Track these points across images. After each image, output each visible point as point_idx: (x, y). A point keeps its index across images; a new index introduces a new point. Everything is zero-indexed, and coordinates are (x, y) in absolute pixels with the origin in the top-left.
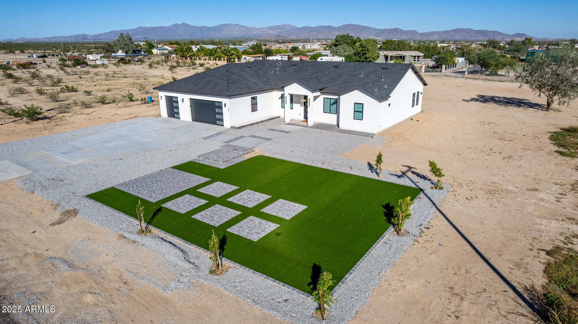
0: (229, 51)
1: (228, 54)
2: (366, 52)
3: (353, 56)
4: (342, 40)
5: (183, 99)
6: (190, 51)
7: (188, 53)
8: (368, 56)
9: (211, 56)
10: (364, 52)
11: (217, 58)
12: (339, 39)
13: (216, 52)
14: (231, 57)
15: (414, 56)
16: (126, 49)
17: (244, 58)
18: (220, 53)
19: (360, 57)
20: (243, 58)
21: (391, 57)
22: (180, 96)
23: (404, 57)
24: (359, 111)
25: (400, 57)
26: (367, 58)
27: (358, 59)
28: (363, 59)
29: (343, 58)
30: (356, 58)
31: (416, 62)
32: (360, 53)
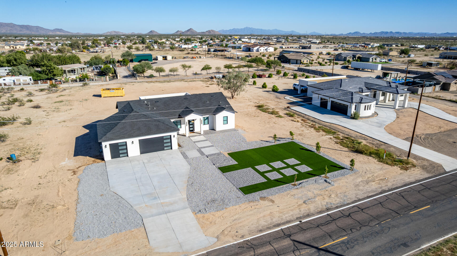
3: (39, 75)
5: (133, 142)
8: (55, 73)
10: (51, 70)
15: (81, 68)
19: (47, 75)
21: (67, 71)
23: (75, 70)
24: (226, 120)
25: (72, 71)
26: (56, 75)
27: (47, 77)
28: (50, 76)
29: (31, 77)
30: (44, 76)
31: (83, 72)
32: (46, 71)
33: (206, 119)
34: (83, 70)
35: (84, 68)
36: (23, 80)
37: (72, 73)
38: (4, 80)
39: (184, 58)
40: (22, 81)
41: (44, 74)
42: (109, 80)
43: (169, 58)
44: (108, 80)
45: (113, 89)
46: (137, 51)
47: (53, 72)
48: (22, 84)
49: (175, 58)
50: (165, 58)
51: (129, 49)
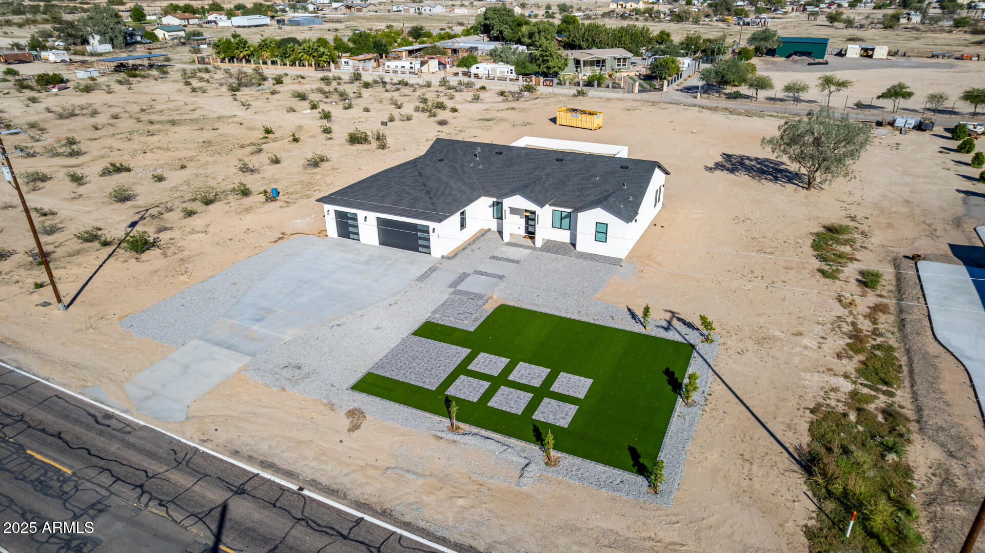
0: (316, 49)
1: (315, 54)
2: (548, 58)
3: (528, 64)
4: (496, 16)
5: (366, 217)
6: (244, 47)
7: (241, 52)
8: (551, 64)
9: (286, 57)
10: (545, 58)
11: (297, 62)
12: (490, 14)
13: (293, 51)
14: (320, 59)
15: (619, 59)
16: (110, 34)
17: (345, 62)
18: (300, 53)
19: (539, 66)
20: (343, 63)
21: (584, 61)
22: (361, 214)
23: (604, 61)
24: (602, 232)
25: (598, 62)
26: (550, 68)
27: (536, 68)
28: (543, 68)
29: (513, 68)
30: (533, 67)
31: (621, 67)
32: (539, 59)
33: (565, 217)
34: (622, 63)
35: (625, 59)
36: (501, 72)
37: (597, 66)
38: (478, 68)
39: (933, 56)
40: (498, 73)
41: (535, 65)
42: (640, 91)
43: (881, 52)
44: (636, 91)
45: (584, 113)
46: (846, 27)
47: (548, 60)
48: (496, 79)
49: (905, 54)
50: (867, 53)
51: (831, 22)
